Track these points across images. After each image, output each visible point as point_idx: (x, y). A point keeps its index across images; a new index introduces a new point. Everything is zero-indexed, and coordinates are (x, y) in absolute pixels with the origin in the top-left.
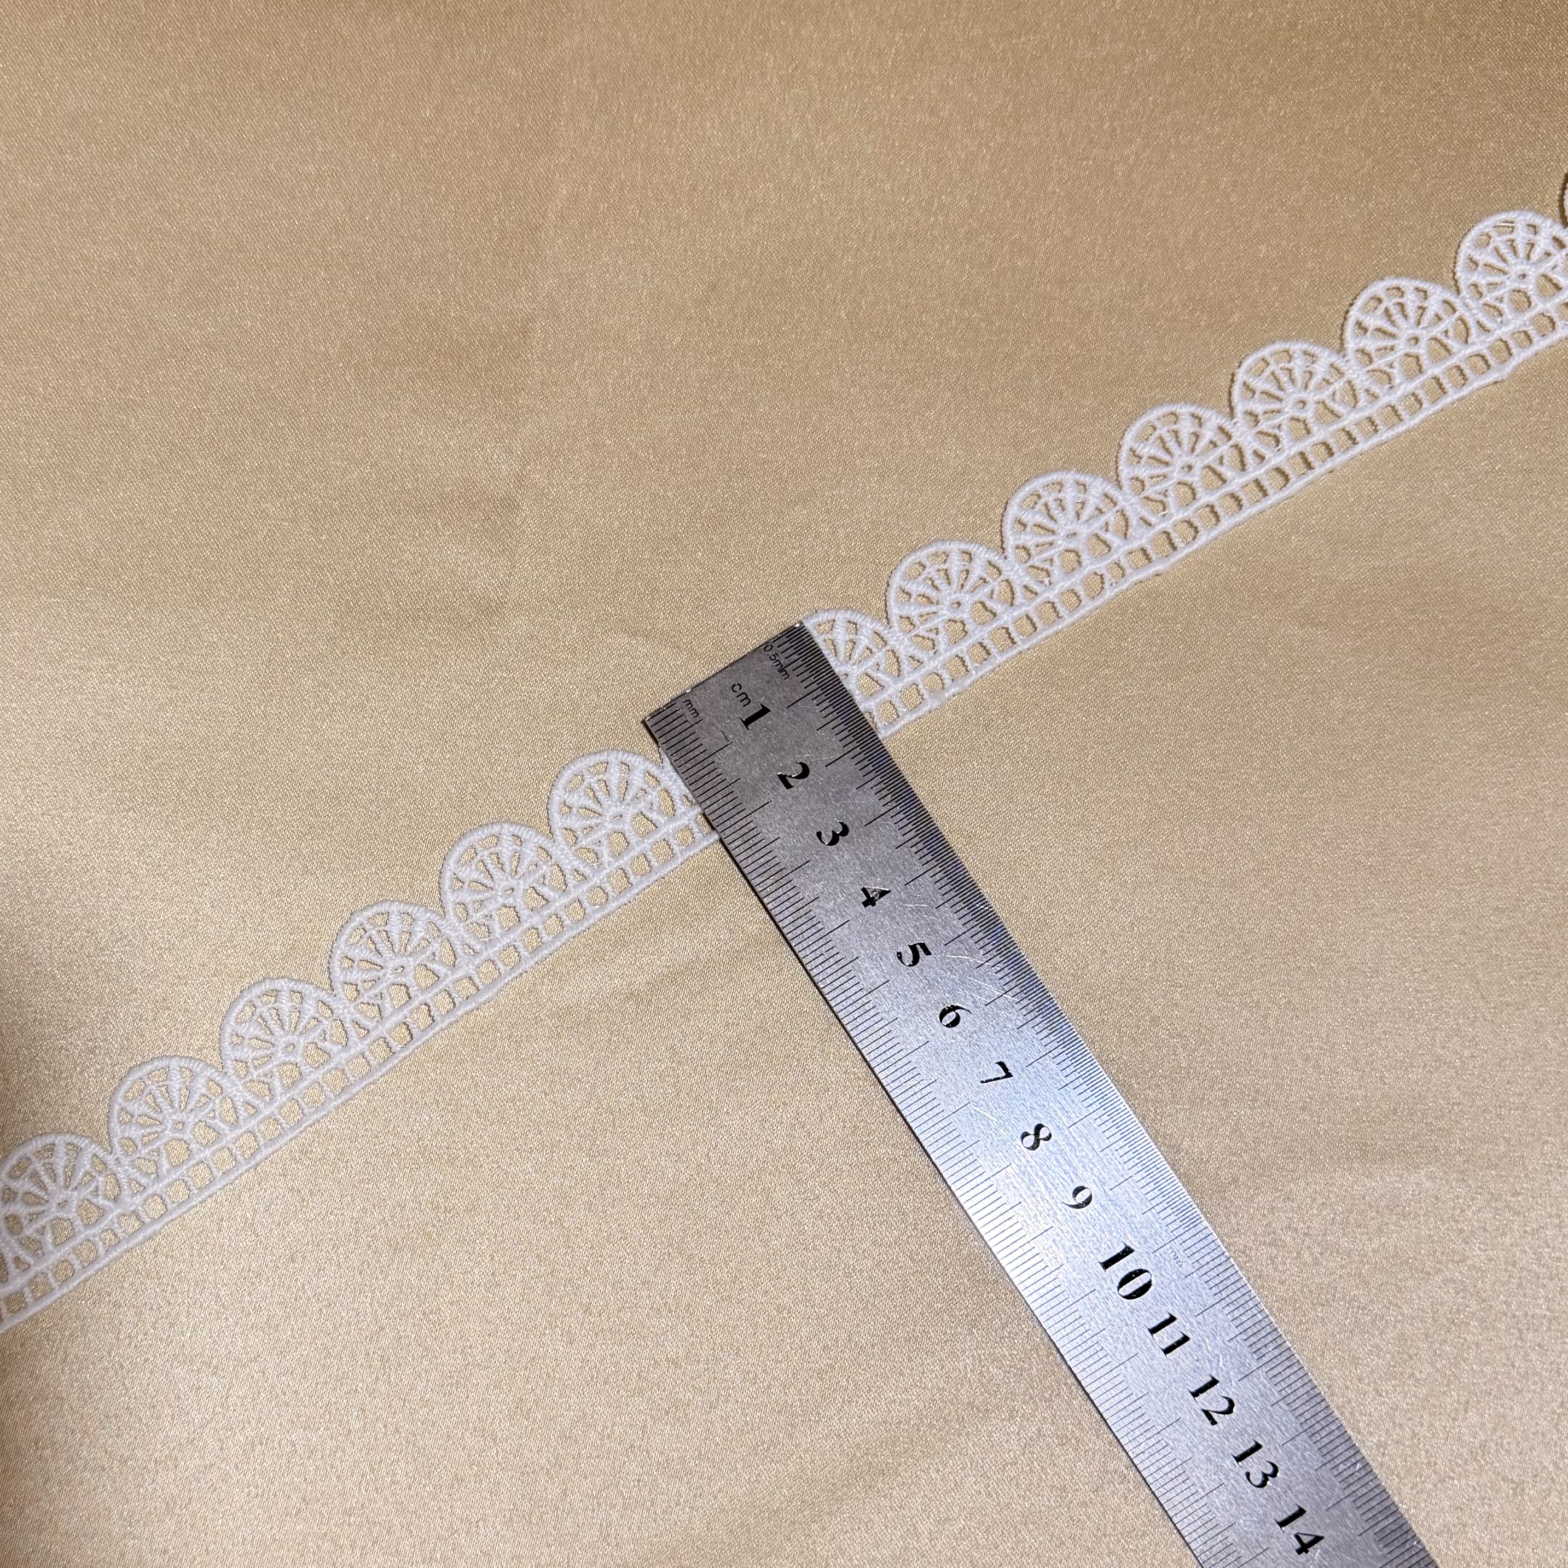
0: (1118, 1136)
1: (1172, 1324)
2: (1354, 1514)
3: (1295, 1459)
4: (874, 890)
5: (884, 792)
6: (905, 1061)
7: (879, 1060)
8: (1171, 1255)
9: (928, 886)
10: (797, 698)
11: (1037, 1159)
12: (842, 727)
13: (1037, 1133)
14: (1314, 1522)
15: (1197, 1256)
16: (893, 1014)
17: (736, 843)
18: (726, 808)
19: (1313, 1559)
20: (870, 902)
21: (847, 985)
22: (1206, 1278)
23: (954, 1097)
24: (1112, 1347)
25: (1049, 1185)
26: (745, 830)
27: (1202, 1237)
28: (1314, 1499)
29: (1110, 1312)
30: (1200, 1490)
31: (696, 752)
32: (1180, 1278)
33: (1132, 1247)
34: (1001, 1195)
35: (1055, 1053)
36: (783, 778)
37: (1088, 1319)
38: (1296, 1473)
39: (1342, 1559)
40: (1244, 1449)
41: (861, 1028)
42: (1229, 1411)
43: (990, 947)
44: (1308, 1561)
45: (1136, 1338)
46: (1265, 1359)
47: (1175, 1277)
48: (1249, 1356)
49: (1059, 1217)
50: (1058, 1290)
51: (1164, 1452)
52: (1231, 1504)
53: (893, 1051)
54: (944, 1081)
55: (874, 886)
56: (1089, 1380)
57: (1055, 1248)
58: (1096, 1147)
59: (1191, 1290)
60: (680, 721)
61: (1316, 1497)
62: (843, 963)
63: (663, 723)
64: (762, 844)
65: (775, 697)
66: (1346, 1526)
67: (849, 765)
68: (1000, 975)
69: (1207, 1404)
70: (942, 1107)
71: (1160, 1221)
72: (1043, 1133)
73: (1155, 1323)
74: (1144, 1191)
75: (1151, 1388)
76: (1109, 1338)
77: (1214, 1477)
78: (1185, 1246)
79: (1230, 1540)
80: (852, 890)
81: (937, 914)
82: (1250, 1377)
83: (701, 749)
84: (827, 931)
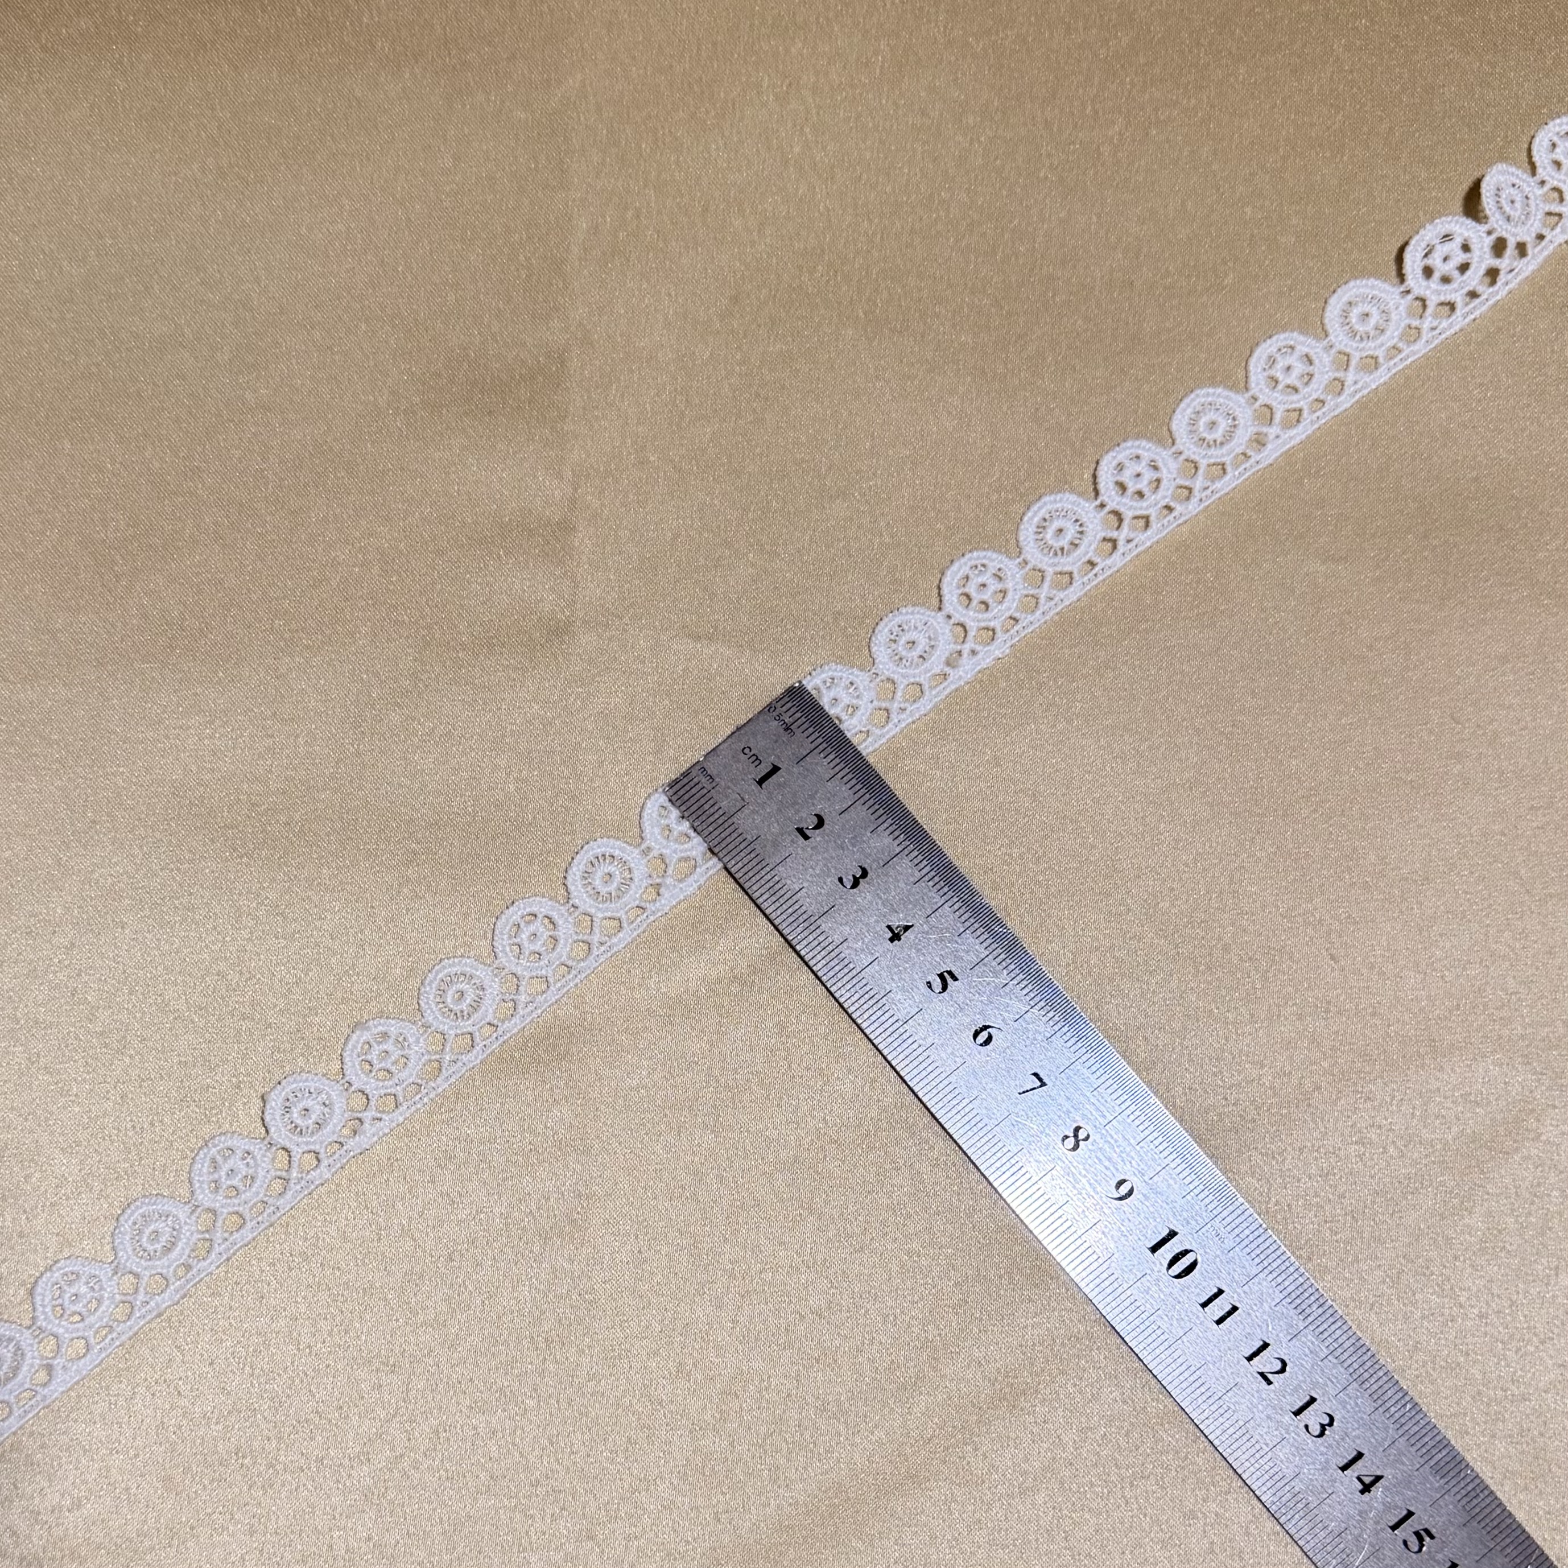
0: (1151, 1128)
1: (1220, 1297)
2: (1409, 1452)
3: (1349, 1407)
4: (898, 926)
5: (897, 833)
6: (946, 1082)
7: (921, 1085)
8: (1213, 1233)
9: (949, 916)
10: (805, 753)
11: (1079, 1159)
12: (850, 776)
13: (1076, 1136)
14: (1373, 1463)
15: (1237, 1232)
16: (930, 1041)
17: (765, 897)
18: (750, 866)
19: (1376, 1498)
20: (895, 937)
21: (883, 1018)
22: (1248, 1250)
23: (995, 1111)
24: (1167, 1325)
25: (1092, 1181)
26: (771, 884)
27: (1239, 1213)
28: (1370, 1442)
29: (1163, 1292)
30: (1264, 1447)
31: (716, 816)
32: (1223, 1252)
33: (1176, 1230)
34: (1050, 1196)
35: (1084, 1058)
36: (800, 831)
37: (1144, 1301)
38: (1351, 1420)
39: (1403, 1494)
40: (1301, 1404)
41: (901, 1056)
42: (1283, 1370)
43: (1012, 967)
44: (1371, 1499)
45: (1189, 1314)
46: (1310, 1319)
47: (1218, 1252)
48: (1296, 1317)
49: (1106, 1211)
50: (1113, 1278)
51: (1227, 1415)
52: (1294, 1455)
53: (933, 1075)
54: (984, 1097)
55: (898, 922)
56: (1150, 1358)
57: (1104, 1240)
58: (1132, 1141)
59: (1235, 1263)
60: (698, 787)
61: (1373, 1440)
62: (877, 997)
63: (683, 791)
64: (786, 897)
65: (784, 755)
66: (1403, 1464)
67: (861, 813)
68: (1025, 992)
69: (1261, 1366)
70: (986, 1120)
71: (1199, 1202)
72: (1082, 1135)
73: (1205, 1298)
74: (1182, 1176)
75: (1209, 1358)
76: (1164, 1316)
77: (1276, 1433)
78: (1225, 1223)
79: (1297, 1489)
80: (878, 929)
81: (959, 941)
82: (1299, 1337)
83: (721, 812)
84: (859, 970)
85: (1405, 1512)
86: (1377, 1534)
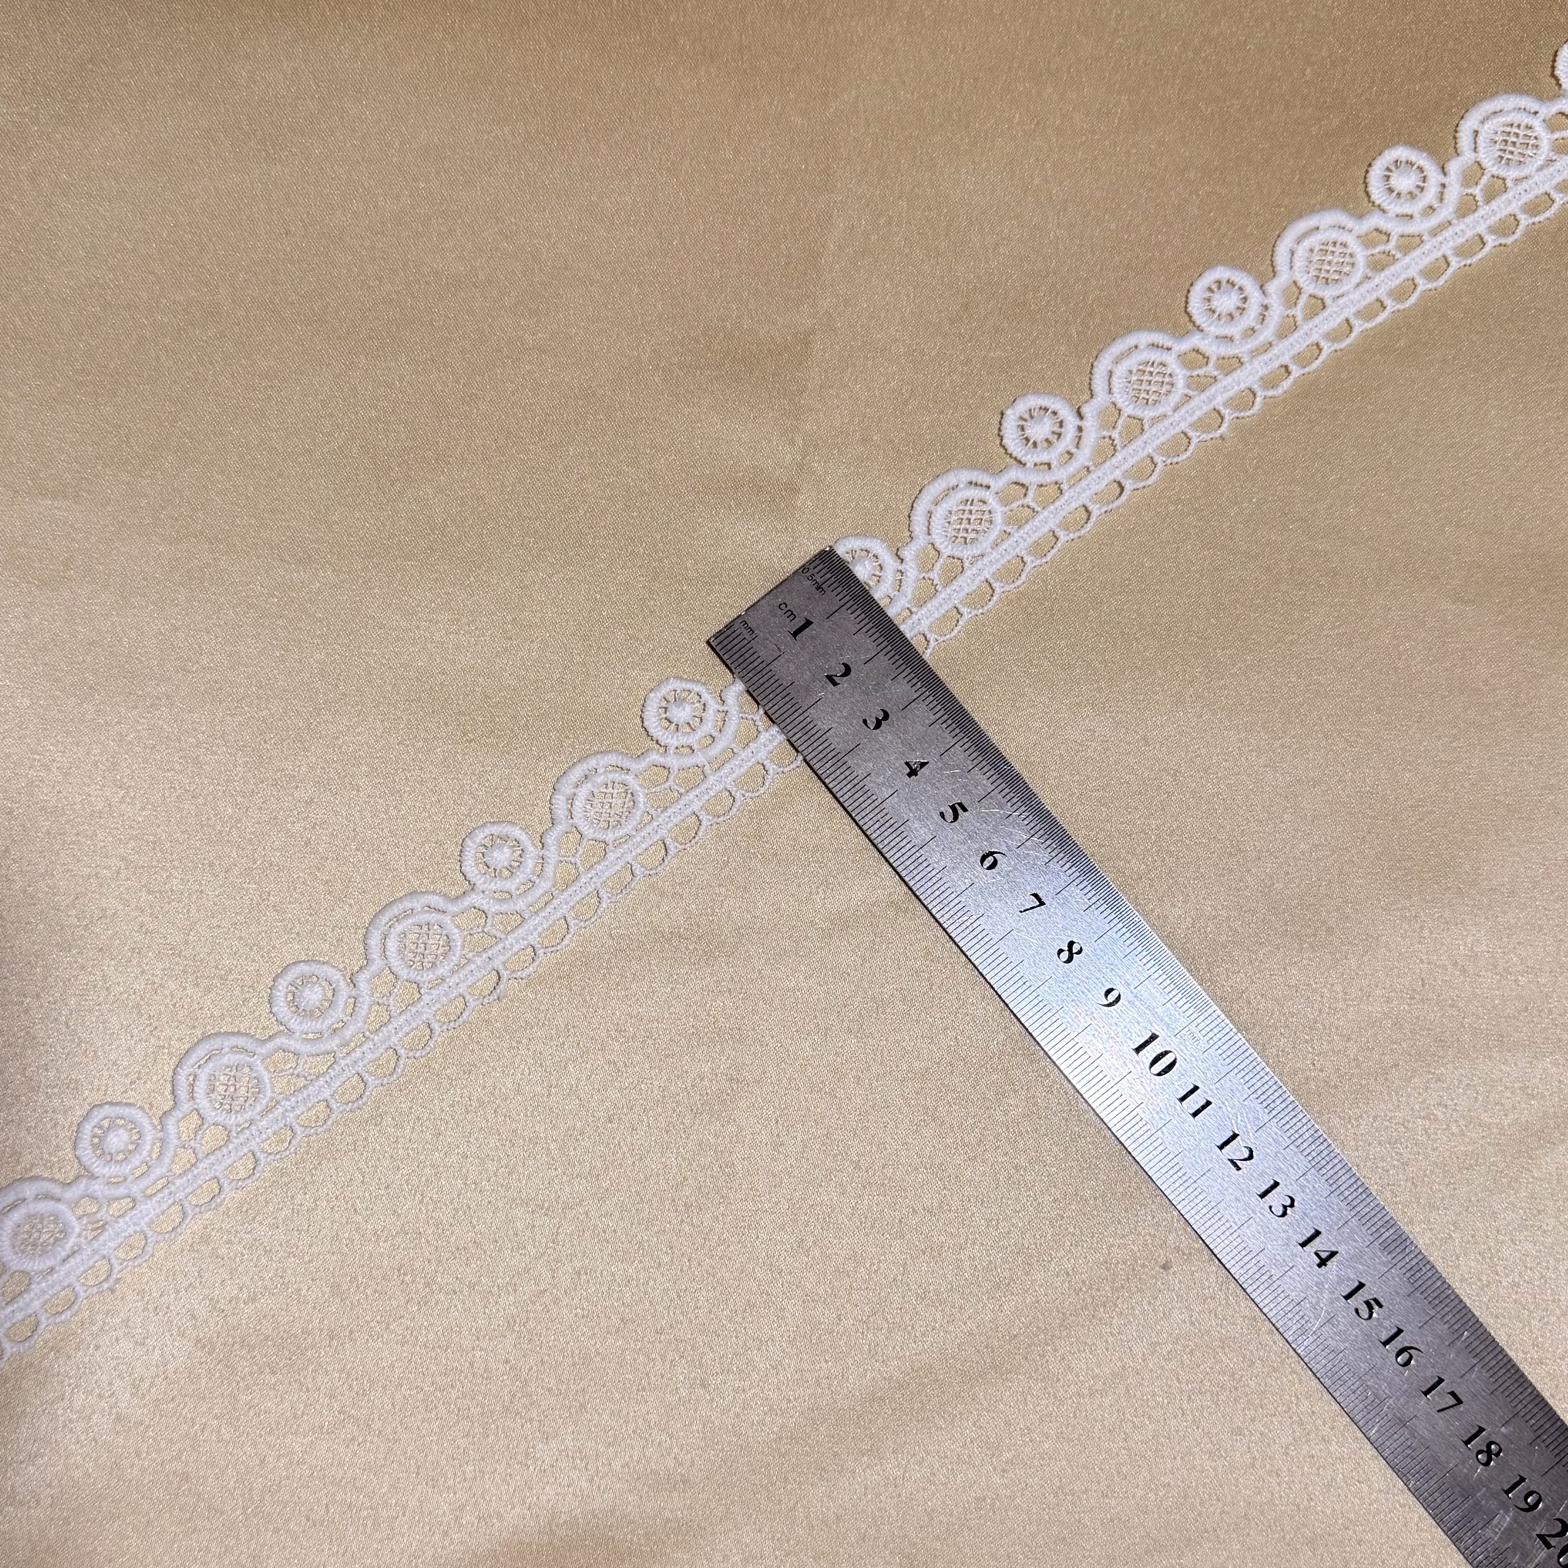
0: (1136, 944)
2: (1361, 1230)
3: (1308, 1191)
4: (916, 763)
5: (915, 681)
6: (956, 901)
7: (934, 903)
10: (834, 609)
12: (874, 630)
13: (1070, 950)
14: (1329, 1240)
17: (797, 736)
18: (785, 708)
19: (1331, 1271)
21: (902, 844)
23: (1000, 927)
25: (1084, 989)
28: (1327, 1222)
29: (1146, 1087)
30: (1233, 1225)
32: (1198, 1053)
33: (1157, 1033)
35: (1078, 881)
38: (1310, 1202)
39: (1355, 1268)
40: (1265, 1187)
42: (1251, 1157)
44: (1327, 1272)
47: (1195, 1053)
49: (1095, 1015)
51: (1200, 1198)
52: (1259, 1233)
53: (945, 895)
55: (915, 759)
57: (1095, 1041)
60: (739, 638)
61: (1328, 1220)
62: (896, 825)
63: (725, 642)
65: (816, 611)
66: (1356, 1241)
67: (883, 661)
69: (1232, 1154)
70: (991, 935)
72: (1075, 948)
75: (1185, 1146)
77: (1244, 1213)
78: (1201, 1027)
79: (1262, 1263)
80: (897, 765)
82: (1264, 1128)
83: (759, 660)
84: (880, 801)
85: (1356, 1284)
86: (1332, 1303)
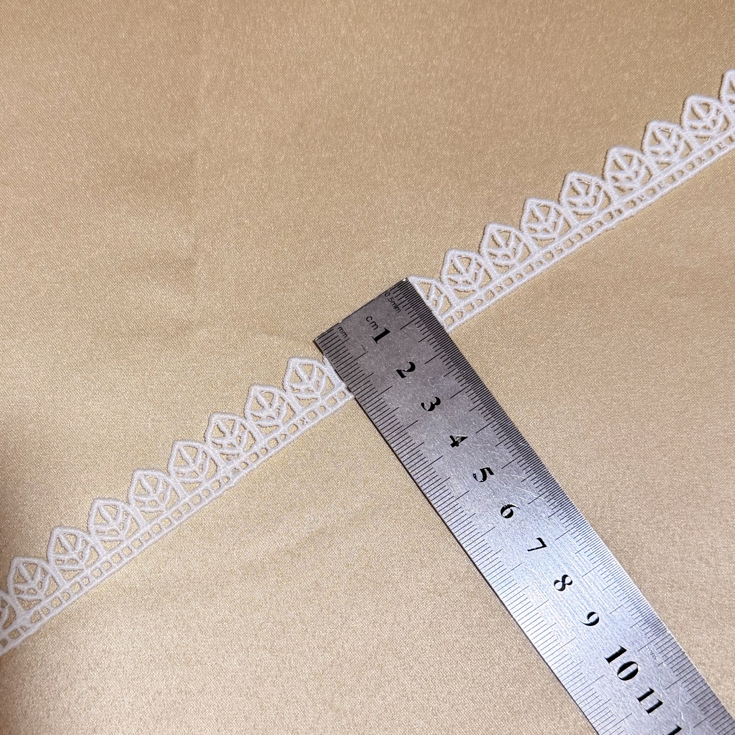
8: (649, 652)
11: (565, 596)
15: (664, 652)
16: (473, 511)
20: (455, 444)
22: (671, 665)
24: (616, 711)
26: (378, 404)
27: (668, 640)
31: (347, 358)
34: (544, 619)
36: (399, 372)
37: (601, 693)
41: (453, 520)
43: (529, 469)
46: (709, 714)
48: (698, 711)
54: (505, 551)
58: (600, 588)
59: (662, 673)
64: (388, 412)
68: (536, 485)
71: (641, 631)
73: (641, 694)
74: (631, 613)
76: (614, 705)
81: (496, 450)
